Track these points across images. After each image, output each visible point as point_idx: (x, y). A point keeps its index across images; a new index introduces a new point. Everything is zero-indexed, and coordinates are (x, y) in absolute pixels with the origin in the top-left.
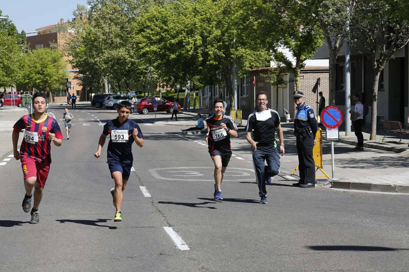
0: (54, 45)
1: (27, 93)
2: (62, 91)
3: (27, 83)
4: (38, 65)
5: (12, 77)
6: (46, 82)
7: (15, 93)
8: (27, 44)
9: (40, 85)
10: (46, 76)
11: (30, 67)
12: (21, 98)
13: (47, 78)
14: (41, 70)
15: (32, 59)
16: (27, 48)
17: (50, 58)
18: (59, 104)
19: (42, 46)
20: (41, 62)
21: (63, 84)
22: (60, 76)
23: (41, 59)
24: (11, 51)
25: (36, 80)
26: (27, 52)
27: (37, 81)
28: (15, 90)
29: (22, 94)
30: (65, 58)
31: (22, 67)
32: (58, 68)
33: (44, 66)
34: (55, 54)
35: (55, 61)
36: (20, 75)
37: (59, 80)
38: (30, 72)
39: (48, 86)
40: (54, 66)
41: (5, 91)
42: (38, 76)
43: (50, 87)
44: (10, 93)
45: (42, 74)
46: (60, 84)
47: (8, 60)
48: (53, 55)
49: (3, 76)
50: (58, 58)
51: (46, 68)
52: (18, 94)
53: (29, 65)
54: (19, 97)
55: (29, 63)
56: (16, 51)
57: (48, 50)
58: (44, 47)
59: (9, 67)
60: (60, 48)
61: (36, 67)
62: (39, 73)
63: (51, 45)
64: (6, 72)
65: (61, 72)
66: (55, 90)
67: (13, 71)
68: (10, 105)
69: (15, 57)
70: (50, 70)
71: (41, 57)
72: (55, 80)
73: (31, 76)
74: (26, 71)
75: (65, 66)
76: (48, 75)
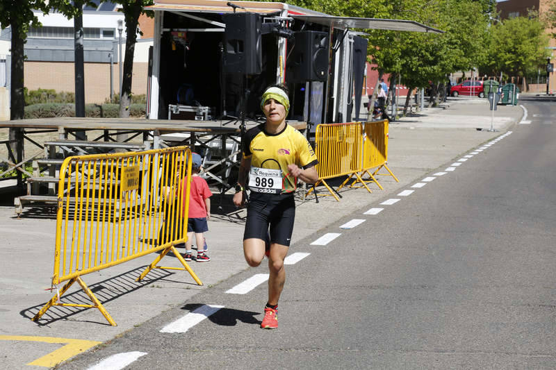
0: (534, 13)
1: (493, 79)
2: (541, 76)
3: (493, 65)
4: (509, 40)
5: (472, 57)
6: (519, 63)
7: (476, 79)
8: (498, 12)
9: (510, 68)
10: (520, 56)
11: (499, 44)
12: (484, 85)
13: (520, 58)
14: (514, 47)
15: (503, 32)
16: (497, 18)
17: (527, 31)
18: (534, 94)
19: (518, 14)
20: (514, 37)
21: (543, 66)
22: (538, 56)
23: (515, 33)
24: (474, 23)
25: (505, 61)
26: (495, 23)
27: (507, 63)
28: (476, 74)
29: (485, 79)
30: (548, 31)
31: (486, 44)
32: (536, 44)
33: (518, 42)
34: (533, 25)
35: (533, 34)
36: (483, 55)
37: (537, 61)
38: (498, 49)
39: (522, 70)
40: (531, 42)
41: (464, 75)
42: (509, 55)
43: (523, 70)
44: (469, 79)
45: (514, 53)
46: (538, 67)
47: (469, 34)
48: (531, 27)
49: (461, 56)
50: (539, 30)
51: (520, 44)
52: (481, 80)
53: (497, 41)
54: (480, 84)
55: (497, 37)
56: (480, 22)
57: (525, 20)
58: (520, 16)
59: (469, 44)
60: (543, 17)
61: (506, 43)
62: (509, 51)
63: (530, 14)
64: (465, 52)
65: (540, 49)
66: (531, 74)
67: (474, 49)
68: (468, 94)
69: (478, 30)
70: (526, 47)
71: (514, 29)
72: (532, 61)
73: (500, 55)
74: (493, 48)
75: (547, 42)
76: (522, 54)
